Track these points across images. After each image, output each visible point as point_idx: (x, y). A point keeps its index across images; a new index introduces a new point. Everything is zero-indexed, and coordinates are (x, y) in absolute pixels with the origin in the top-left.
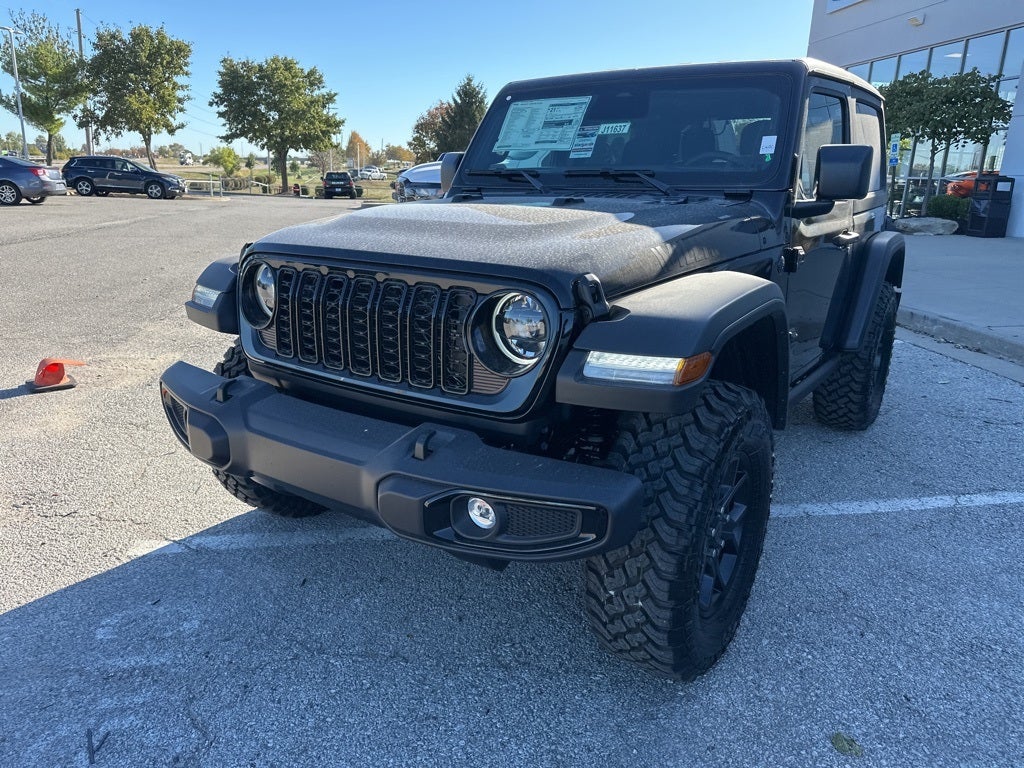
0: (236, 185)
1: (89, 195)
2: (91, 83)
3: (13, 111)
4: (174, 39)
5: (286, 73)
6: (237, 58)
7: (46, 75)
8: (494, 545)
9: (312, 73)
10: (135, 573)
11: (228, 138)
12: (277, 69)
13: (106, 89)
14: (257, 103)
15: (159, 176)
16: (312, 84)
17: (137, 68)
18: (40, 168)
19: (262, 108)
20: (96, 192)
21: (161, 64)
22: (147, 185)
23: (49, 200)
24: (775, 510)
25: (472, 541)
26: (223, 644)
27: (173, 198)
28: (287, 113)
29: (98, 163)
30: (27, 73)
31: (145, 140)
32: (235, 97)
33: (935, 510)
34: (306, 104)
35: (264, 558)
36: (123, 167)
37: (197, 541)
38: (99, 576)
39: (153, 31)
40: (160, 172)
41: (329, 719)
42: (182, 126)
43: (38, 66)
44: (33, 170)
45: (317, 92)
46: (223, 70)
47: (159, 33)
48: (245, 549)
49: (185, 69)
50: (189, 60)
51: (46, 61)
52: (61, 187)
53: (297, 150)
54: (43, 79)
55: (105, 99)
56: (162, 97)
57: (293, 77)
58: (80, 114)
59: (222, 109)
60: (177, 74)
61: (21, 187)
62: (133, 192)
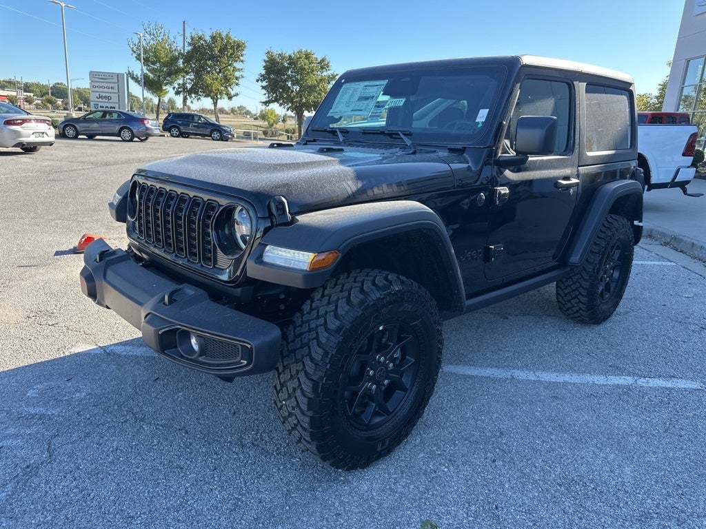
0: (273, 134)
1: (178, 137)
2: (186, 67)
3: (139, 84)
4: (236, 39)
5: (306, 61)
6: (276, 51)
7: (160, 62)
8: (196, 362)
9: (323, 60)
10: (68, 362)
11: (266, 103)
12: (300, 58)
13: (193, 71)
14: (286, 81)
15: (219, 126)
16: (322, 68)
17: (212, 57)
18: (146, 119)
19: (289, 84)
20: (182, 135)
21: (227, 55)
22: (212, 132)
23: (150, 139)
24: (446, 368)
25: (187, 359)
26: (90, 408)
27: (227, 140)
28: (304, 87)
29: (185, 117)
30: (149, 61)
31: (214, 103)
32: (272, 76)
33: (613, 386)
34: (317, 81)
35: (143, 362)
36: (198, 120)
37: (112, 347)
38: (48, 361)
39: (224, 35)
40: (222, 123)
41: (121, 459)
42: (237, 95)
43: (156, 56)
44: (142, 120)
45: (325, 73)
46: (267, 59)
47: (227, 35)
48: (136, 356)
49: (241, 58)
50: (244, 52)
51: (160, 54)
52: (157, 132)
53: (309, 112)
54: (158, 64)
55: (193, 77)
56: (225, 76)
57: (310, 63)
58: (177, 86)
59: (265, 84)
60: (236, 61)
61: (135, 131)
62: (203, 136)
